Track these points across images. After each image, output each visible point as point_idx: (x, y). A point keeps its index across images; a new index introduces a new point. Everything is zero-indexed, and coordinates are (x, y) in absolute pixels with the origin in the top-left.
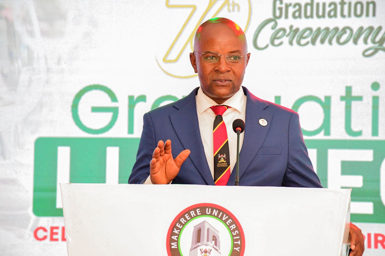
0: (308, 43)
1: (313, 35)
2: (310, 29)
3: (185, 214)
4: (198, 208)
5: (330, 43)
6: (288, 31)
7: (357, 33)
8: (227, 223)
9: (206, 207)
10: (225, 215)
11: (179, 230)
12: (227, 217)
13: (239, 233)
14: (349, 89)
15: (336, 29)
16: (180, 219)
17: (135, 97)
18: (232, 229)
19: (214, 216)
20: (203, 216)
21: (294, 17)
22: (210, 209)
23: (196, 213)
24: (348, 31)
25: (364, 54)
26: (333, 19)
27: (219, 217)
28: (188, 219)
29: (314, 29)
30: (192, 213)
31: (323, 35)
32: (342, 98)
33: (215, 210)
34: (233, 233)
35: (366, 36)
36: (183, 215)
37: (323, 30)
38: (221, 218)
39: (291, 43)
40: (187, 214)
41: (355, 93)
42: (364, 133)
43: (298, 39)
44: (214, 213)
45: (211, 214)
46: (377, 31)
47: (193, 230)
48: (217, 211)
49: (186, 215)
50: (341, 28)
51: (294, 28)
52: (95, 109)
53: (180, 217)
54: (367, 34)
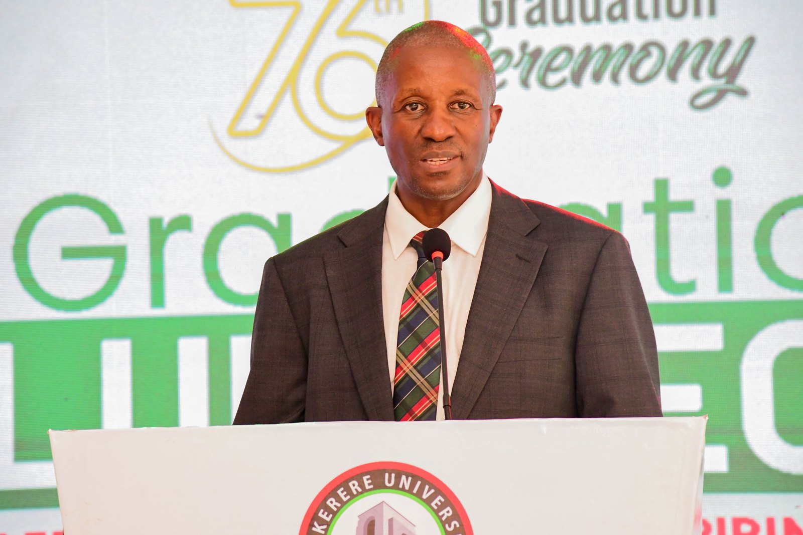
0: (563, 82)
1: (576, 63)
2: (569, 50)
3: (338, 488)
4: (366, 474)
5: (615, 78)
6: (517, 55)
7: (677, 55)
8: (433, 504)
9: (385, 471)
10: (427, 487)
11: (325, 525)
12: (432, 491)
13: (460, 525)
14: (662, 186)
15: (628, 47)
16: (326, 499)
17: (166, 220)
18: (444, 519)
19: (403, 489)
20: (378, 491)
21: (530, 22)
22: (393, 475)
23: (361, 485)
24: (655, 51)
25: (692, 103)
26: (620, 24)
27: (415, 491)
28: (345, 499)
29: (578, 48)
30: (354, 485)
31: (597, 62)
32: (648, 208)
33: (404, 477)
34: (447, 526)
35: (696, 62)
36: (332, 491)
37: (598, 51)
38: (419, 495)
39: (525, 83)
40: (342, 489)
41: (675, 195)
42: (700, 285)
43: (542, 72)
44: (404, 484)
45: (396, 487)
46: (720, 50)
47: (356, 525)
48: (410, 479)
49: (339, 492)
50: (638, 43)
51: (531, 48)
52: (69, 253)
53: (327, 496)
54: (699, 57)
